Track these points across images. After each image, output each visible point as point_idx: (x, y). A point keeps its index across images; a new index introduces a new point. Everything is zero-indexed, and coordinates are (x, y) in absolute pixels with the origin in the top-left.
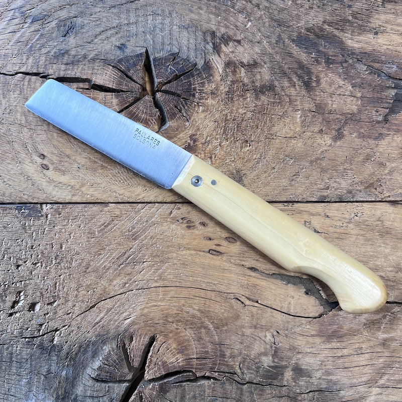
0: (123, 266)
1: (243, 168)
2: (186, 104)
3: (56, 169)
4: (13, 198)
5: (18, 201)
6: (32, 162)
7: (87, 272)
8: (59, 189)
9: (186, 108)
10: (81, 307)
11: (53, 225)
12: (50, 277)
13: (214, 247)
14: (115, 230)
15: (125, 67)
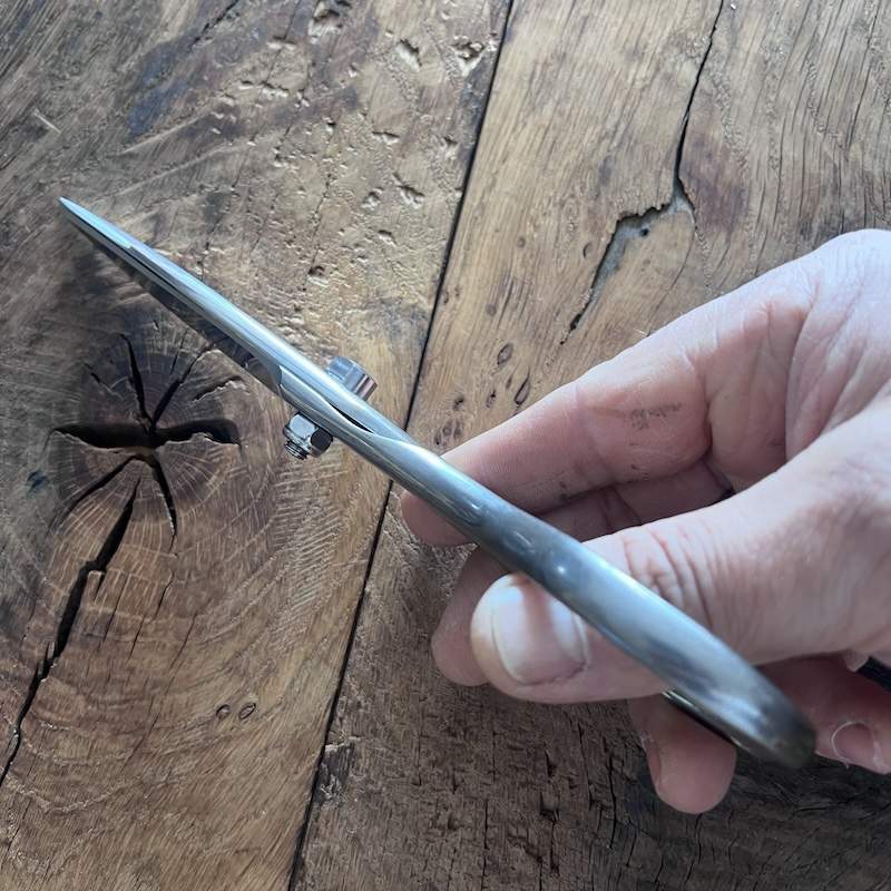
1: (364, 294)
2: (197, 374)
3: (260, 687)
4: (297, 803)
5: (307, 793)
9: (206, 377)
11: (379, 726)
13: (512, 392)
15: (80, 485)
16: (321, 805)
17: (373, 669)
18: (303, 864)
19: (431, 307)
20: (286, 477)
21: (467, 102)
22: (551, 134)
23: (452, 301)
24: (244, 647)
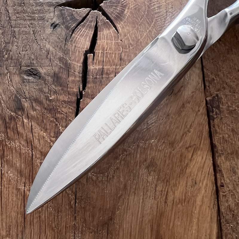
4: (204, 122)
18: (215, 146)
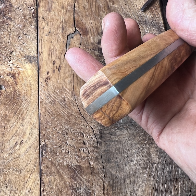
0: (66, 105)
1: (23, 55)
3: (23, 137)
5: (39, 155)
6: (19, 150)
7: (69, 120)
8: (33, 134)
10: (84, 122)
12: (72, 137)
13: (57, 69)
14: (52, 110)
16: (42, 157)
17: (45, 127)
19: (37, 56)
20: (17, 94)
21: (34, 18)
22: (51, 23)
23: (41, 54)
24: (17, 130)
